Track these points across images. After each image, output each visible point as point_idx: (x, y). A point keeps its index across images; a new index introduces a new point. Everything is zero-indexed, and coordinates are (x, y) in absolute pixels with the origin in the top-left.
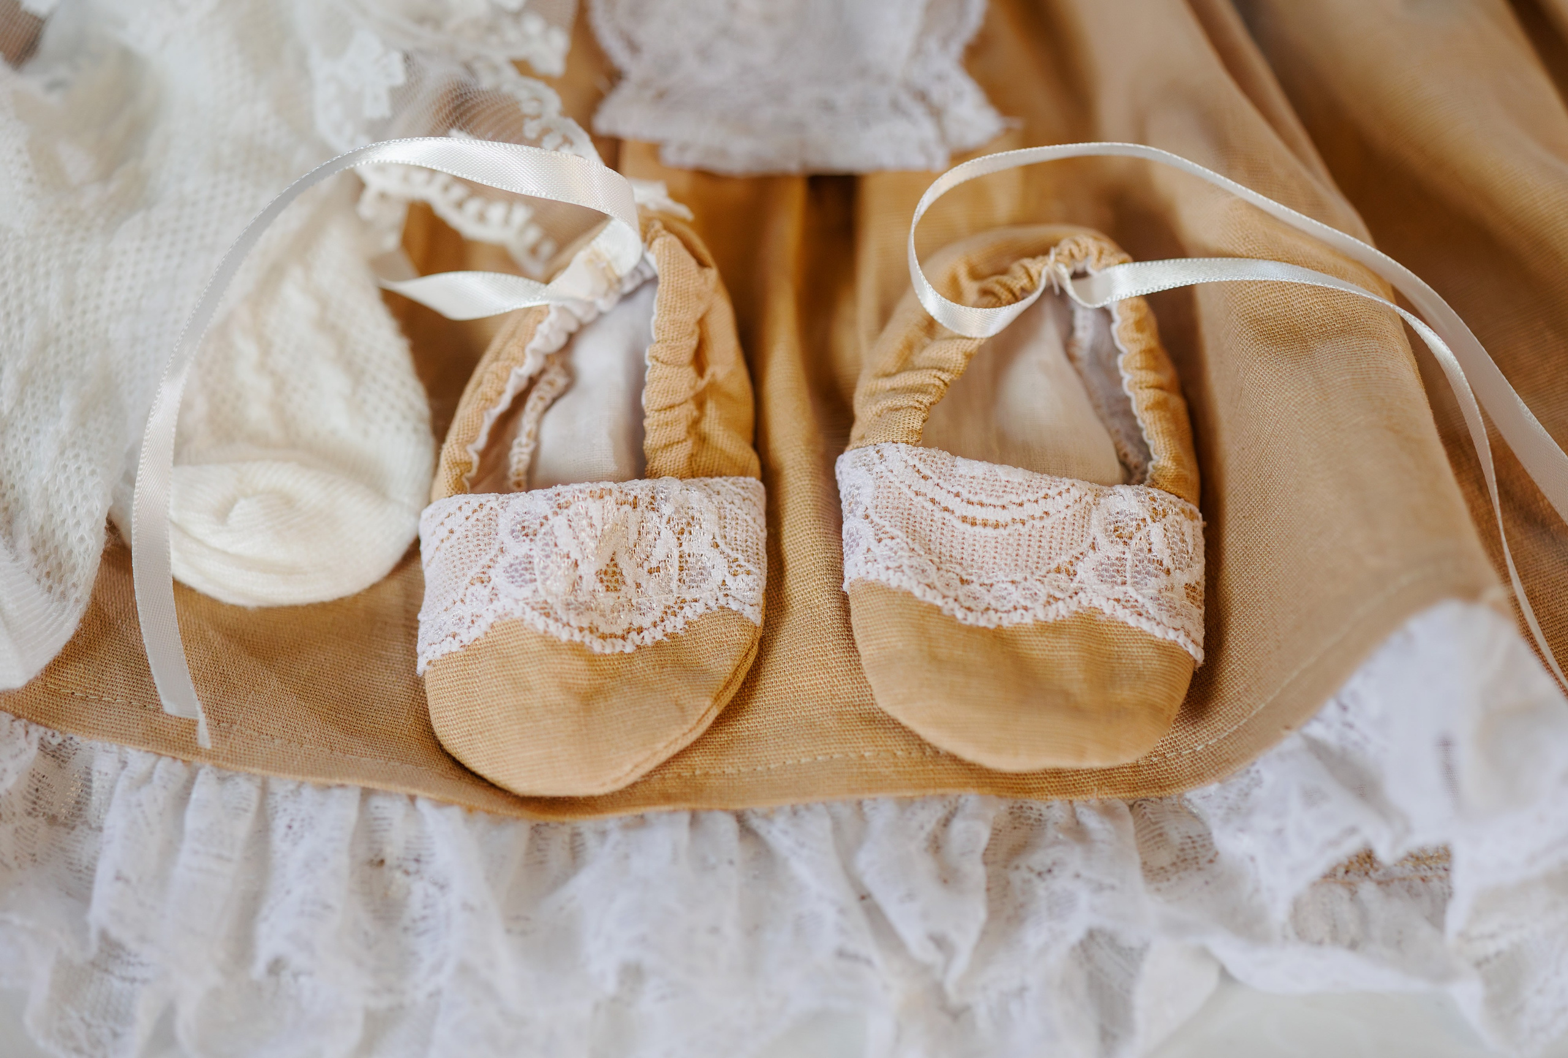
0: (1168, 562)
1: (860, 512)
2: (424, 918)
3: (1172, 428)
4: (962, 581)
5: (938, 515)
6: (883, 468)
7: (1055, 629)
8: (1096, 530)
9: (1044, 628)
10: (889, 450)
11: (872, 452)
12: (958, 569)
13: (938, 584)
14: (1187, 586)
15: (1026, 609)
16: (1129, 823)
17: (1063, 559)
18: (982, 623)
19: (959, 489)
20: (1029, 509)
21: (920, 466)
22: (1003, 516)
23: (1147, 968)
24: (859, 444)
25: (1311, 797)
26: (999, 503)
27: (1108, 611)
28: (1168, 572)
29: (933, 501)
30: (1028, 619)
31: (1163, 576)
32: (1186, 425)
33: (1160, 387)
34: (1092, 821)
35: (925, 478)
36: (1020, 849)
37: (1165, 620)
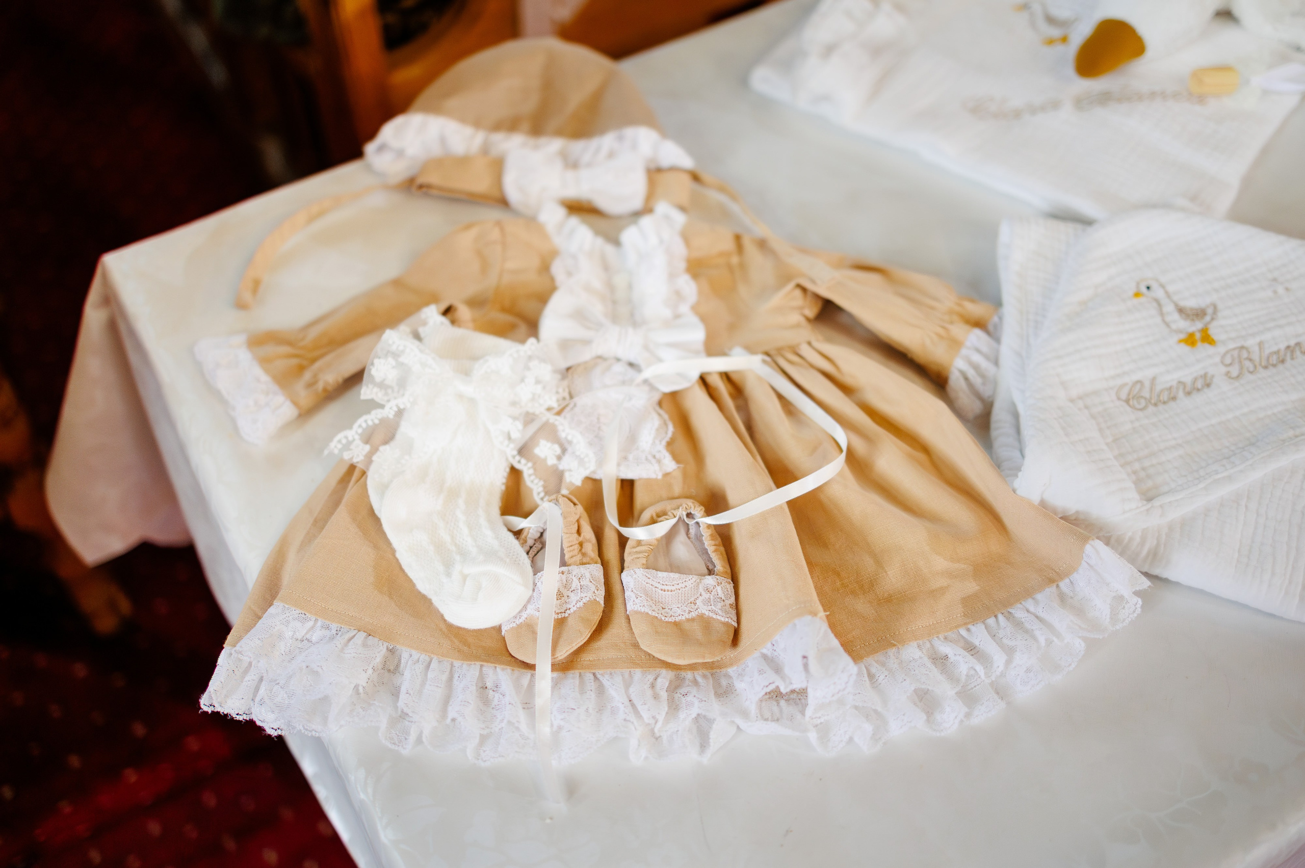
0: (723, 598)
1: (630, 590)
2: (498, 705)
3: (721, 557)
4: (663, 608)
5: (654, 589)
6: (636, 576)
7: (693, 620)
8: (701, 590)
9: (688, 620)
10: (637, 570)
11: (632, 571)
12: (661, 605)
13: (656, 610)
14: (730, 604)
15: (683, 615)
16: (711, 679)
17: (692, 599)
18: (670, 620)
19: (659, 581)
20: (681, 585)
21: (647, 575)
22: (673, 588)
23: (714, 726)
24: (627, 569)
25: (761, 672)
26: (672, 584)
27: (707, 614)
28: (724, 601)
29: (652, 585)
30: (684, 618)
31: (722, 602)
32: (725, 556)
33: (715, 545)
34: (700, 679)
35: (649, 578)
36: (677, 687)
37: (724, 615)
